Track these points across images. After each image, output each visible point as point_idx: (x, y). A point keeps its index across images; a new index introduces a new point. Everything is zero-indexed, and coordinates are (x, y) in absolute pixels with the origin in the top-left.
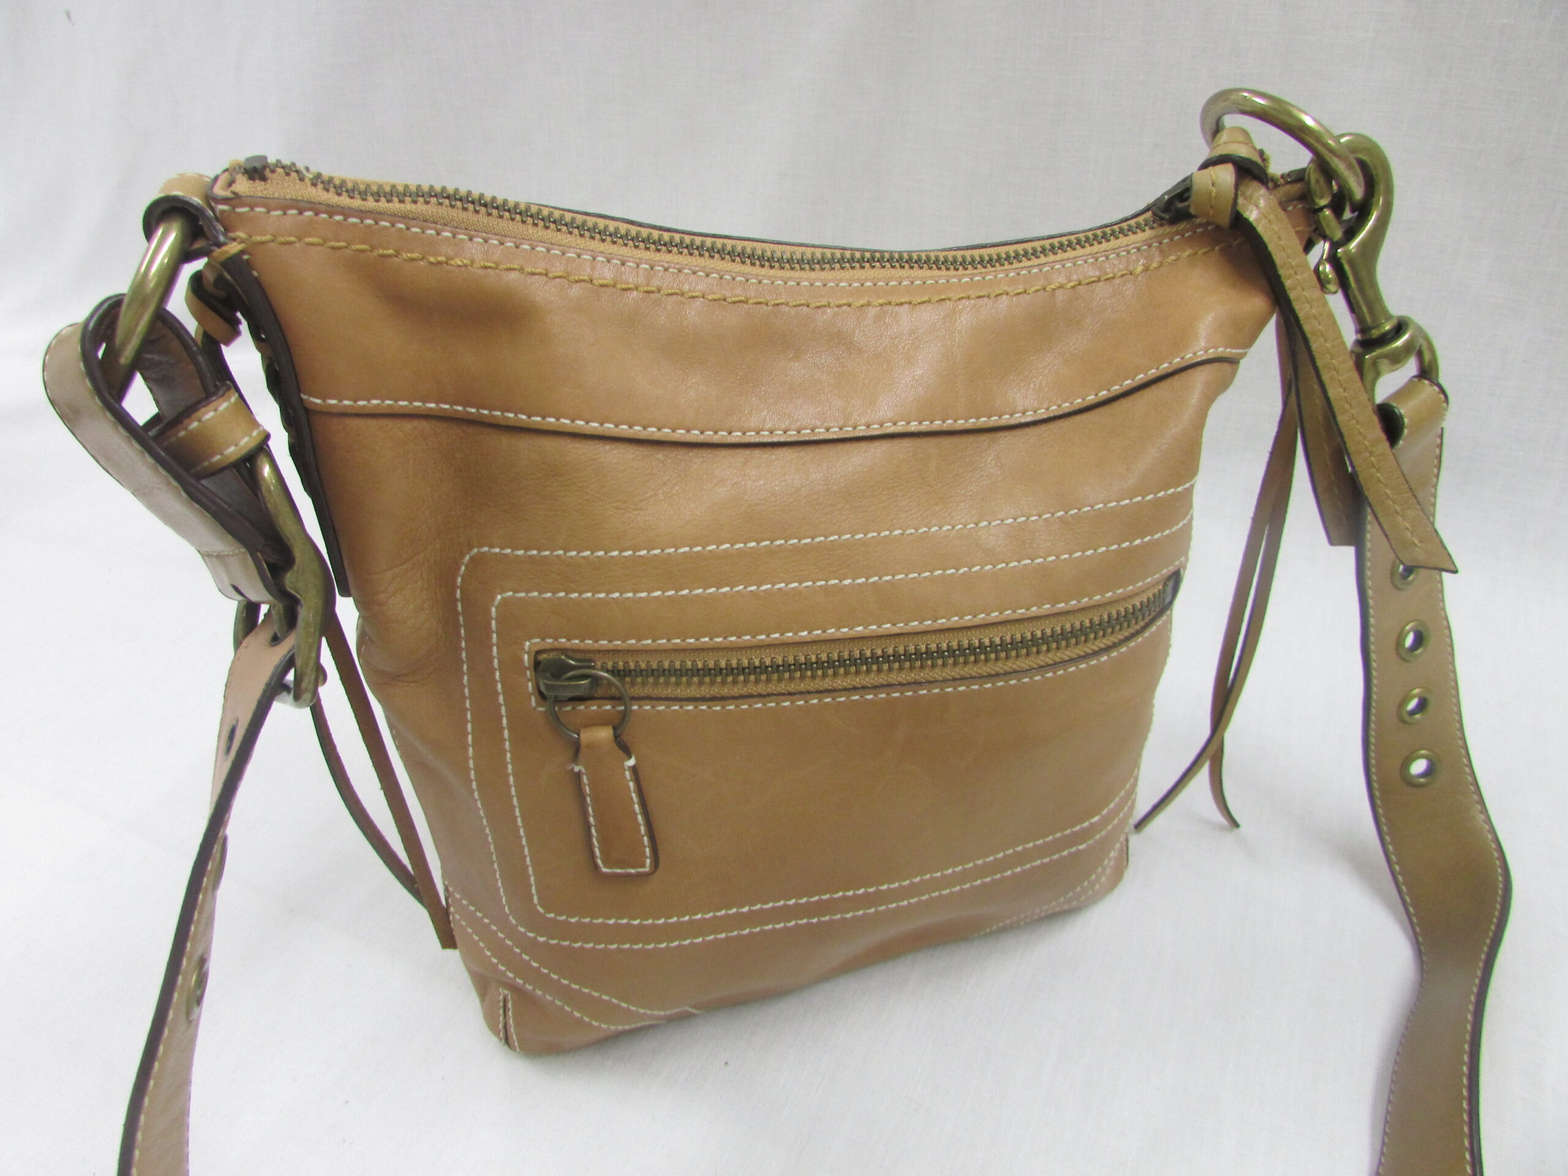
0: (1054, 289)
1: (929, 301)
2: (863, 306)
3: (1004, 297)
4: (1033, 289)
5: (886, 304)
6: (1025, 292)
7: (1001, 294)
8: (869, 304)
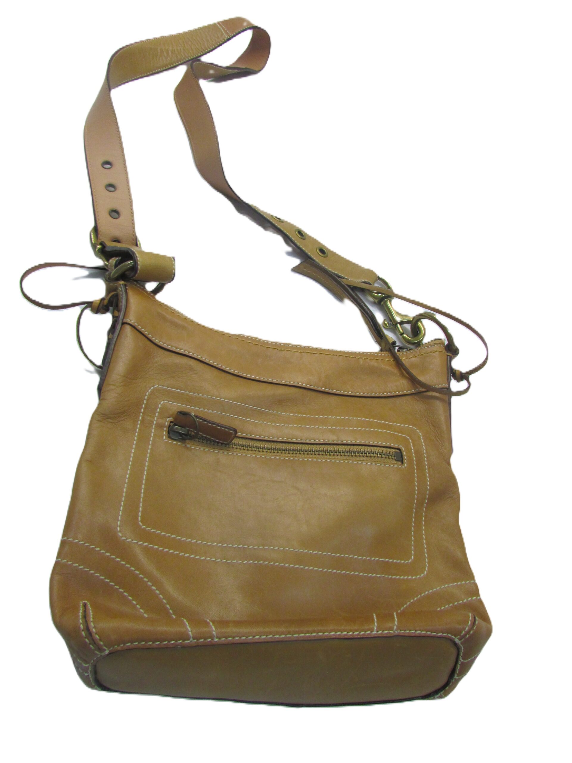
0: (359, 358)
1: (317, 353)
2: (295, 352)
3: (342, 357)
4: (352, 357)
5: (303, 352)
6: (349, 357)
7: (341, 356)
8: (297, 352)
